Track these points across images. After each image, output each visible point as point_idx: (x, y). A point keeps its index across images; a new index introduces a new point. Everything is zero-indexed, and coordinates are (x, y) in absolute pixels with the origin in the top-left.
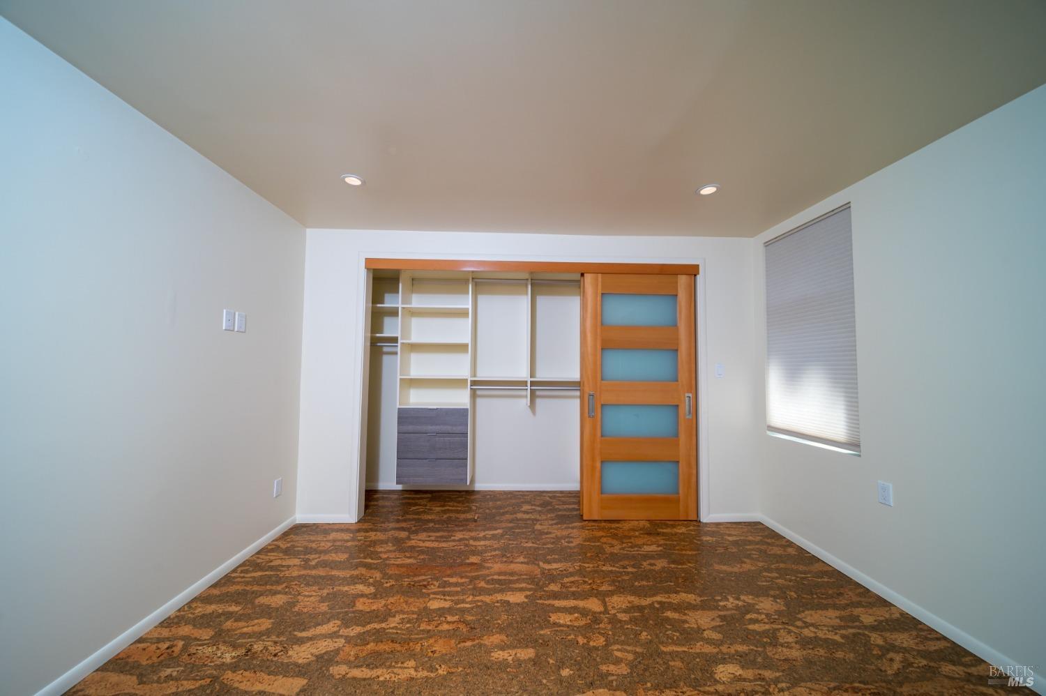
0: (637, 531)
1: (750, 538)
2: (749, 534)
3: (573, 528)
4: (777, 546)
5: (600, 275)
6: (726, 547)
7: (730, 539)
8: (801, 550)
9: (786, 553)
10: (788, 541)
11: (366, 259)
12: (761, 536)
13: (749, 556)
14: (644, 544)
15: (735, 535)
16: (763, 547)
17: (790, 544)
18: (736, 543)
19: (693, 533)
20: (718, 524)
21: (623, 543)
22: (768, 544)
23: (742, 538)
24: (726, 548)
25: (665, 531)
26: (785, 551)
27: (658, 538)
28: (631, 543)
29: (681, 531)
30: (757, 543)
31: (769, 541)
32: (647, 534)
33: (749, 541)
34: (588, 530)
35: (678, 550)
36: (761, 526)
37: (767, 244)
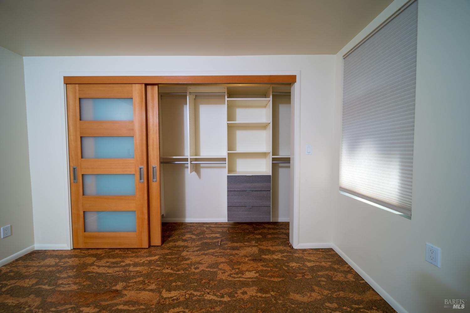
0: (247, 257)
1: (323, 264)
2: (323, 260)
3: (206, 255)
4: (341, 272)
6: (303, 273)
7: (309, 264)
8: (357, 276)
9: (346, 280)
10: (349, 267)
11: (64, 77)
12: (331, 262)
13: (318, 285)
14: (247, 270)
15: (314, 261)
16: (330, 273)
17: (350, 270)
18: (312, 269)
19: (285, 259)
20: (304, 250)
21: (233, 269)
22: (335, 270)
23: (317, 264)
24: (304, 275)
25: (266, 257)
26: (346, 277)
27: (259, 264)
28: (239, 269)
29: (276, 257)
30: (327, 269)
31: (336, 267)
32: (253, 260)
33: (322, 267)
34: (215, 256)
35: (269, 276)
36: (332, 252)
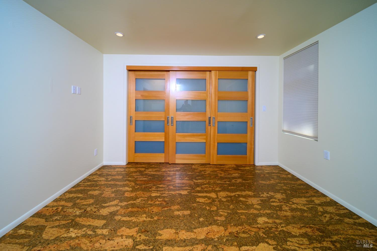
0: (231, 168)
1: (274, 171)
2: (274, 170)
3: (207, 167)
4: (284, 174)
5: (217, 71)
6: (264, 174)
7: (266, 171)
8: (293, 176)
9: (287, 177)
10: (288, 172)
11: (127, 66)
12: (278, 171)
13: (273, 178)
14: (233, 173)
15: (268, 170)
16: (279, 175)
17: (289, 174)
18: (268, 173)
19: (252, 169)
20: (262, 166)
21: (225, 173)
22: (281, 174)
23: (271, 171)
24: (264, 175)
25: (241, 168)
26: (287, 176)
27: (239, 171)
28: (228, 173)
29: (247, 169)
30: (276, 173)
31: (281, 172)
32: (235, 170)
33: (273, 172)
34: (212, 168)
35: (246, 175)
36: (278, 167)
37: (285, 58)
